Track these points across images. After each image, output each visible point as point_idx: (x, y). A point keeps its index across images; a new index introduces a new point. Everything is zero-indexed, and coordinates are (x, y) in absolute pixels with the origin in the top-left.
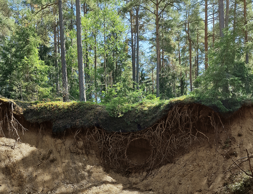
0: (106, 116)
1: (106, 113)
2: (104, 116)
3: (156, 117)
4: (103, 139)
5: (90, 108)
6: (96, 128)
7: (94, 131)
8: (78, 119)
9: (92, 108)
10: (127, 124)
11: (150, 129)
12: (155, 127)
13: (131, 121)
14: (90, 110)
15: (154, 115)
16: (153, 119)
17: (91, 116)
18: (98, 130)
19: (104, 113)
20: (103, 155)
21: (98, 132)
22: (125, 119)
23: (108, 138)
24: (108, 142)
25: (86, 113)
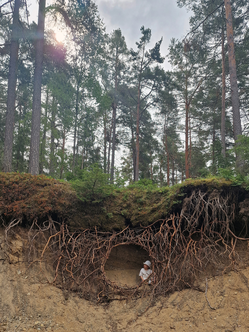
0: (71, 200)
1: (71, 195)
2: (68, 199)
3: (158, 208)
4: (62, 240)
5: (43, 184)
6: (50, 219)
7: (47, 224)
8: (17, 200)
9: (46, 185)
10: (107, 217)
11: (147, 229)
12: (158, 225)
13: (115, 212)
14: (43, 186)
15: (155, 205)
16: (153, 211)
17: (43, 196)
18: (55, 224)
19: (67, 195)
20: (60, 267)
21: (54, 227)
22: (105, 208)
23: (71, 239)
24: (70, 246)
25: (34, 192)
